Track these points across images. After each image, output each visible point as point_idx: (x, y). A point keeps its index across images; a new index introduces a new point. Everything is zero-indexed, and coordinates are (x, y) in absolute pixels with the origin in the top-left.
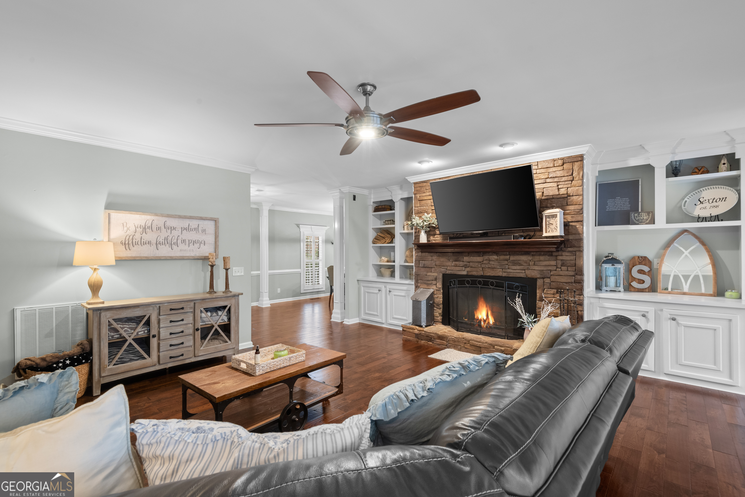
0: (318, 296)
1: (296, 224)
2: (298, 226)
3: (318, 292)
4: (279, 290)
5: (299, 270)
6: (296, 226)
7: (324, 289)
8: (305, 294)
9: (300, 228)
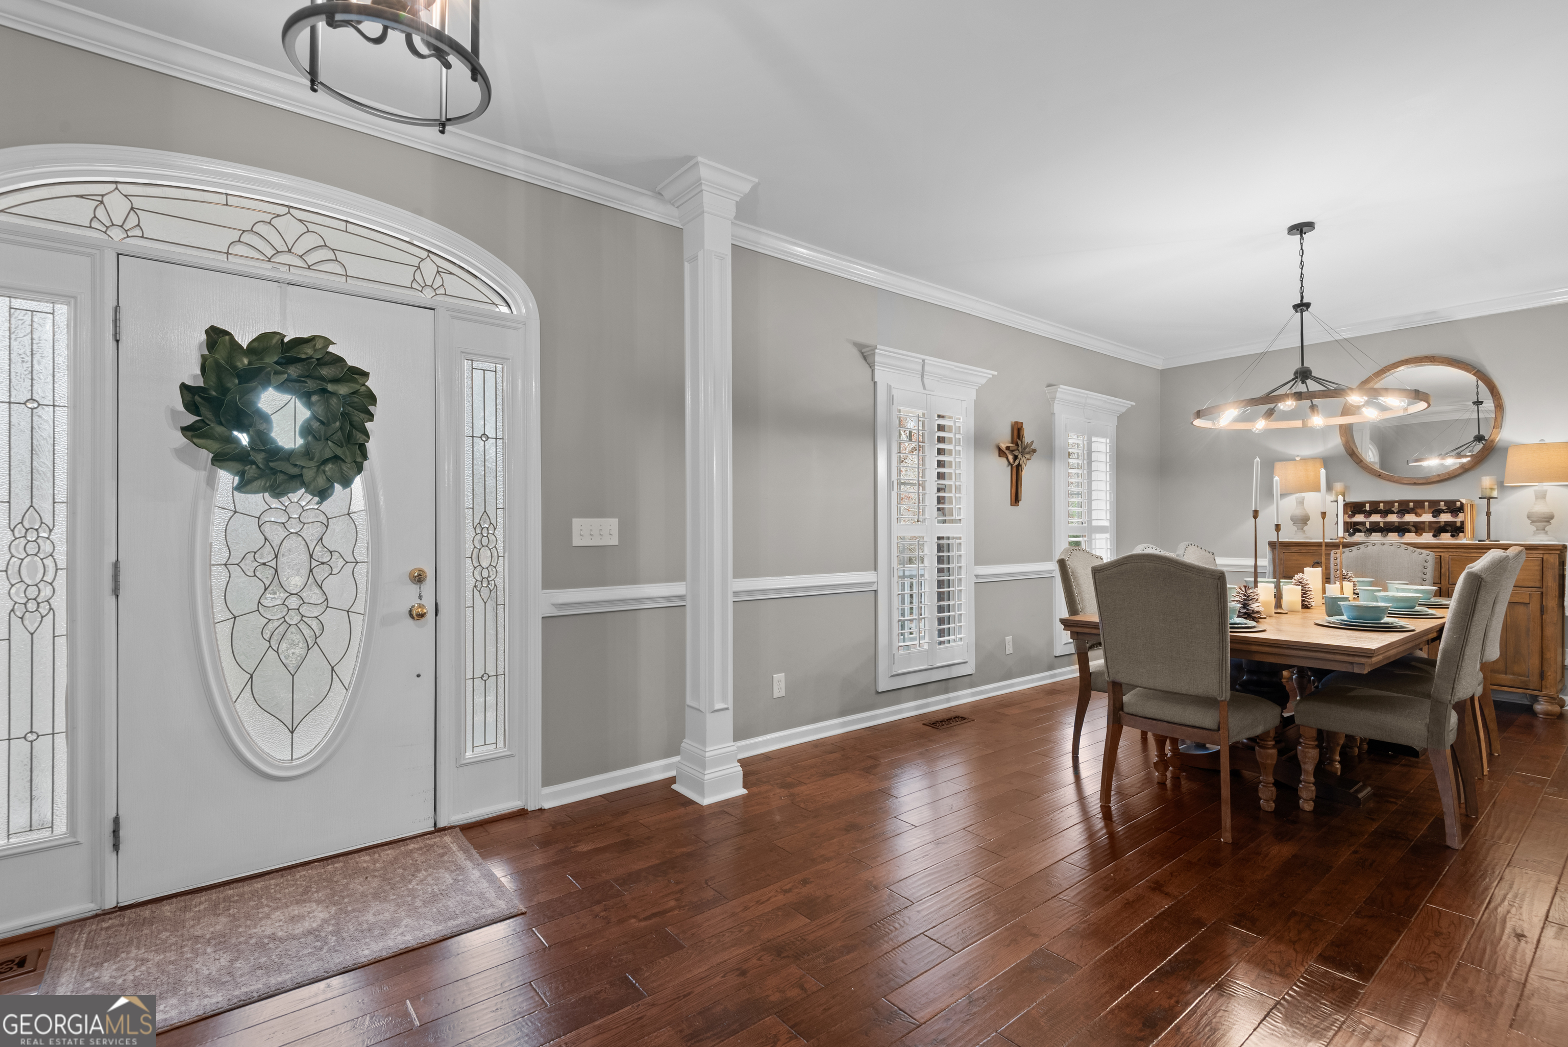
0: (948, 700)
1: (856, 345)
2: (867, 355)
3: (947, 685)
4: (779, 684)
5: (867, 577)
6: (855, 352)
7: (970, 669)
8: (895, 695)
9: (872, 366)
